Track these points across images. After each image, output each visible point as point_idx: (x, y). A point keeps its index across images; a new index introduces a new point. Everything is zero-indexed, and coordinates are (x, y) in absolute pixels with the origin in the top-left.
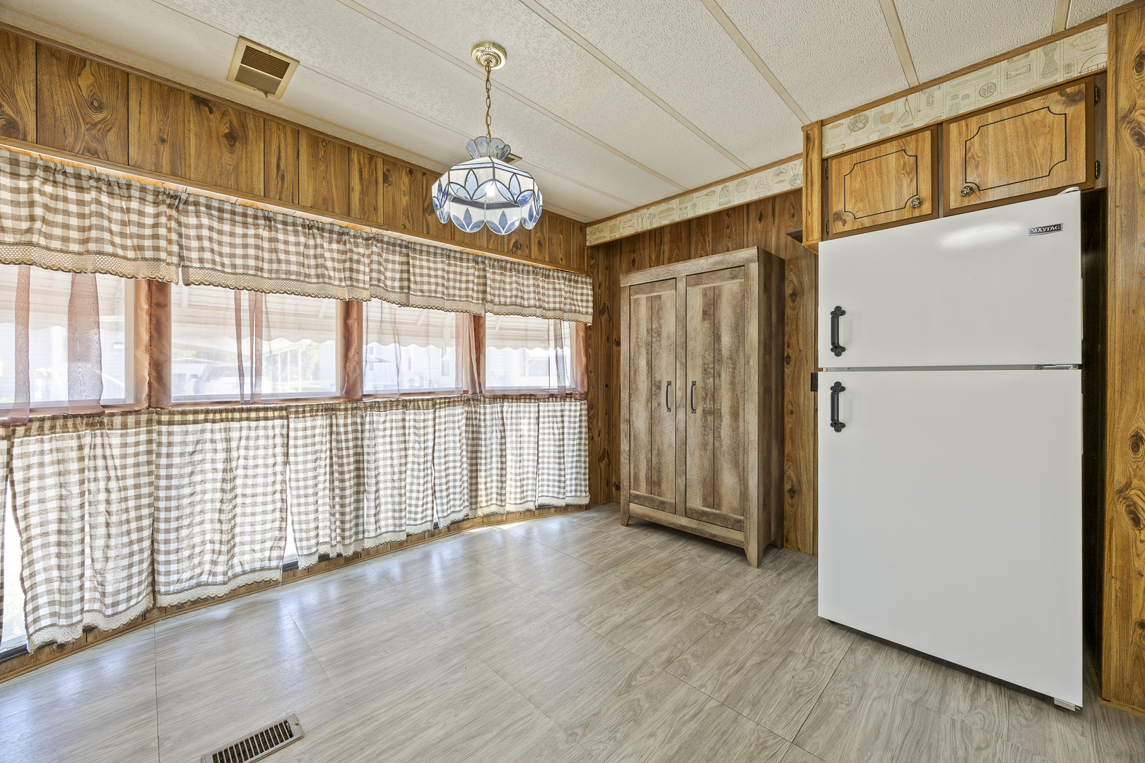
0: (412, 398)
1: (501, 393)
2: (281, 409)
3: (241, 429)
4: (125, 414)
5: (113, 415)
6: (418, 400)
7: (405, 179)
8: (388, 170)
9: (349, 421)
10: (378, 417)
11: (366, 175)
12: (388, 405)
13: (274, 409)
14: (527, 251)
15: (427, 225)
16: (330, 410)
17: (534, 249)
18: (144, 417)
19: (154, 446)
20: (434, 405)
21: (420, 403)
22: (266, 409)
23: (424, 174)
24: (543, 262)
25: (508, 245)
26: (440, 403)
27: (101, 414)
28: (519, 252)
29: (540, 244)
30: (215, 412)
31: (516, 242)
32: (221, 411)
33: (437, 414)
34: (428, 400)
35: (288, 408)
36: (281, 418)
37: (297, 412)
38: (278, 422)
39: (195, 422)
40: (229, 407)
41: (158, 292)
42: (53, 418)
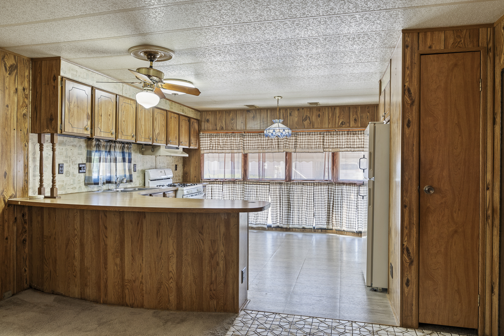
0: (306, 182)
1: (342, 182)
2: (268, 182)
3: (260, 187)
4: (239, 181)
5: (237, 181)
6: (308, 183)
7: (296, 112)
8: (291, 112)
9: (286, 187)
10: (295, 187)
11: (284, 115)
12: (298, 183)
13: (267, 182)
14: (348, 125)
15: (304, 125)
16: (281, 184)
17: (352, 123)
18: (242, 182)
19: (244, 189)
20: (314, 184)
21: (309, 184)
22: (265, 182)
23: (303, 109)
24: (358, 127)
25: (338, 124)
26: (316, 184)
27: (235, 181)
28: (344, 126)
29: (355, 120)
30: (254, 182)
31: (342, 122)
32: (256, 182)
33: (315, 188)
34: (312, 183)
35: (270, 182)
36: (268, 185)
37: (272, 184)
38: (268, 186)
39: (251, 184)
40: (257, 181)
41: (245, 156)
42: (228, 181)
